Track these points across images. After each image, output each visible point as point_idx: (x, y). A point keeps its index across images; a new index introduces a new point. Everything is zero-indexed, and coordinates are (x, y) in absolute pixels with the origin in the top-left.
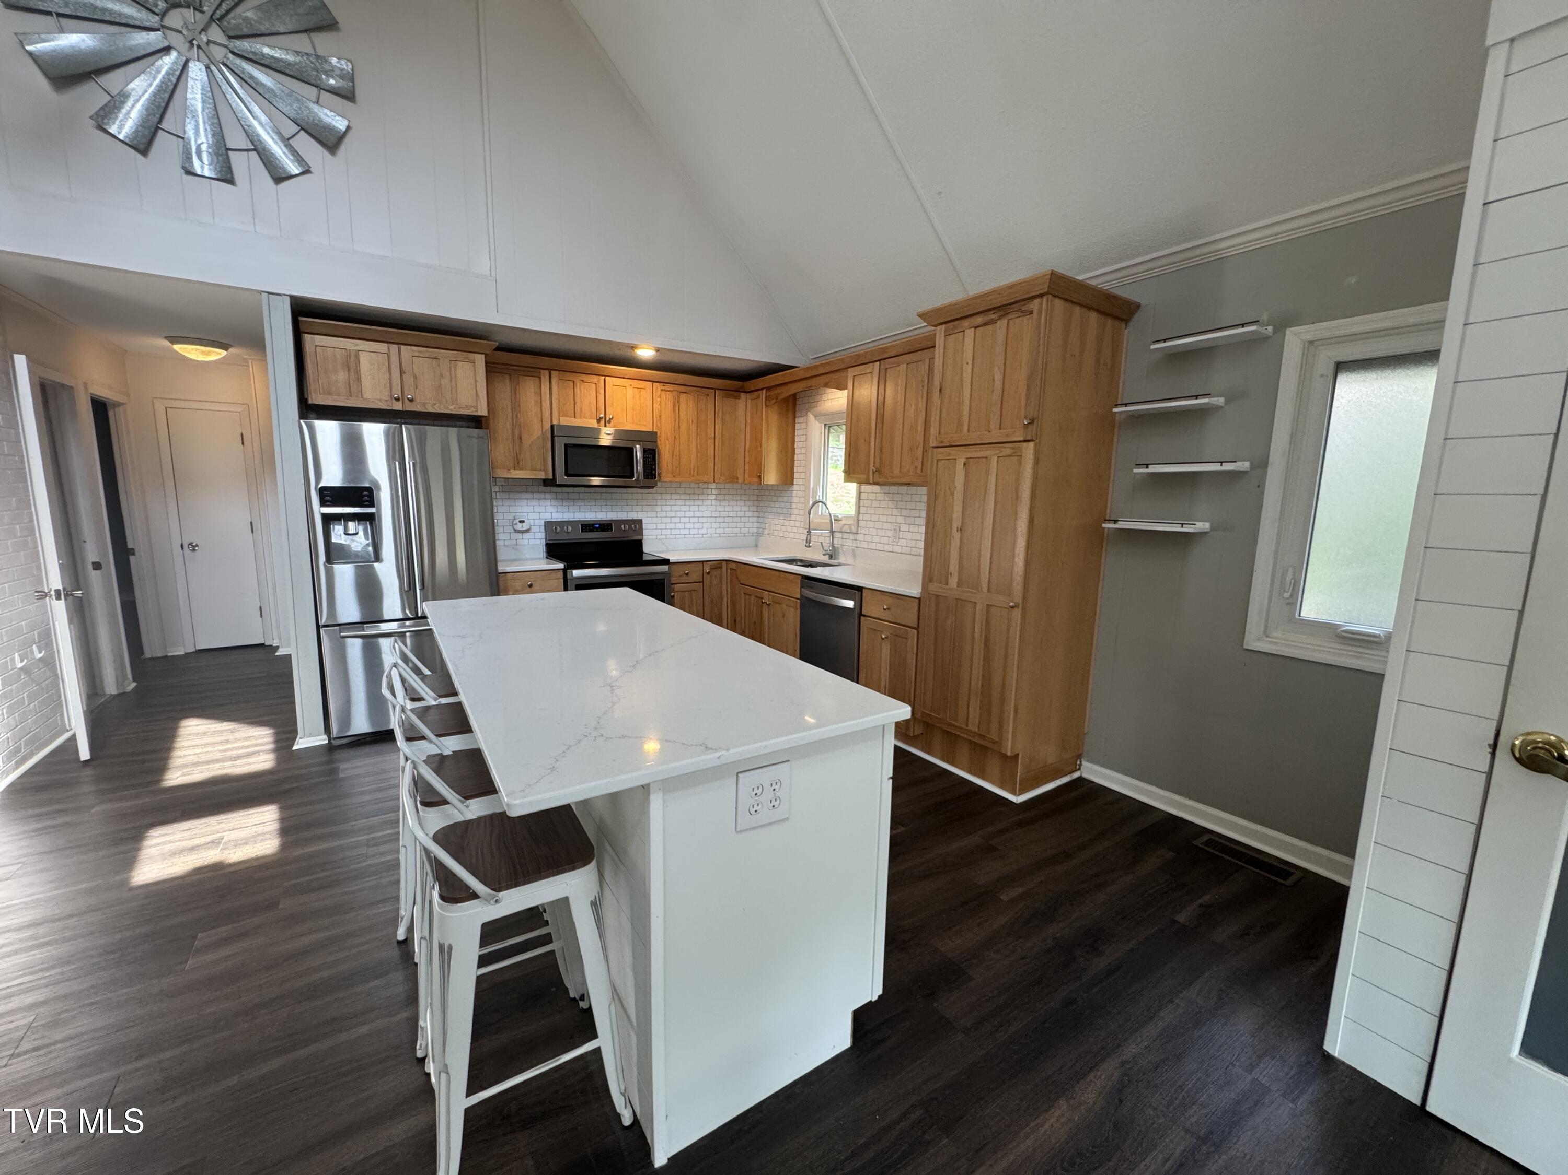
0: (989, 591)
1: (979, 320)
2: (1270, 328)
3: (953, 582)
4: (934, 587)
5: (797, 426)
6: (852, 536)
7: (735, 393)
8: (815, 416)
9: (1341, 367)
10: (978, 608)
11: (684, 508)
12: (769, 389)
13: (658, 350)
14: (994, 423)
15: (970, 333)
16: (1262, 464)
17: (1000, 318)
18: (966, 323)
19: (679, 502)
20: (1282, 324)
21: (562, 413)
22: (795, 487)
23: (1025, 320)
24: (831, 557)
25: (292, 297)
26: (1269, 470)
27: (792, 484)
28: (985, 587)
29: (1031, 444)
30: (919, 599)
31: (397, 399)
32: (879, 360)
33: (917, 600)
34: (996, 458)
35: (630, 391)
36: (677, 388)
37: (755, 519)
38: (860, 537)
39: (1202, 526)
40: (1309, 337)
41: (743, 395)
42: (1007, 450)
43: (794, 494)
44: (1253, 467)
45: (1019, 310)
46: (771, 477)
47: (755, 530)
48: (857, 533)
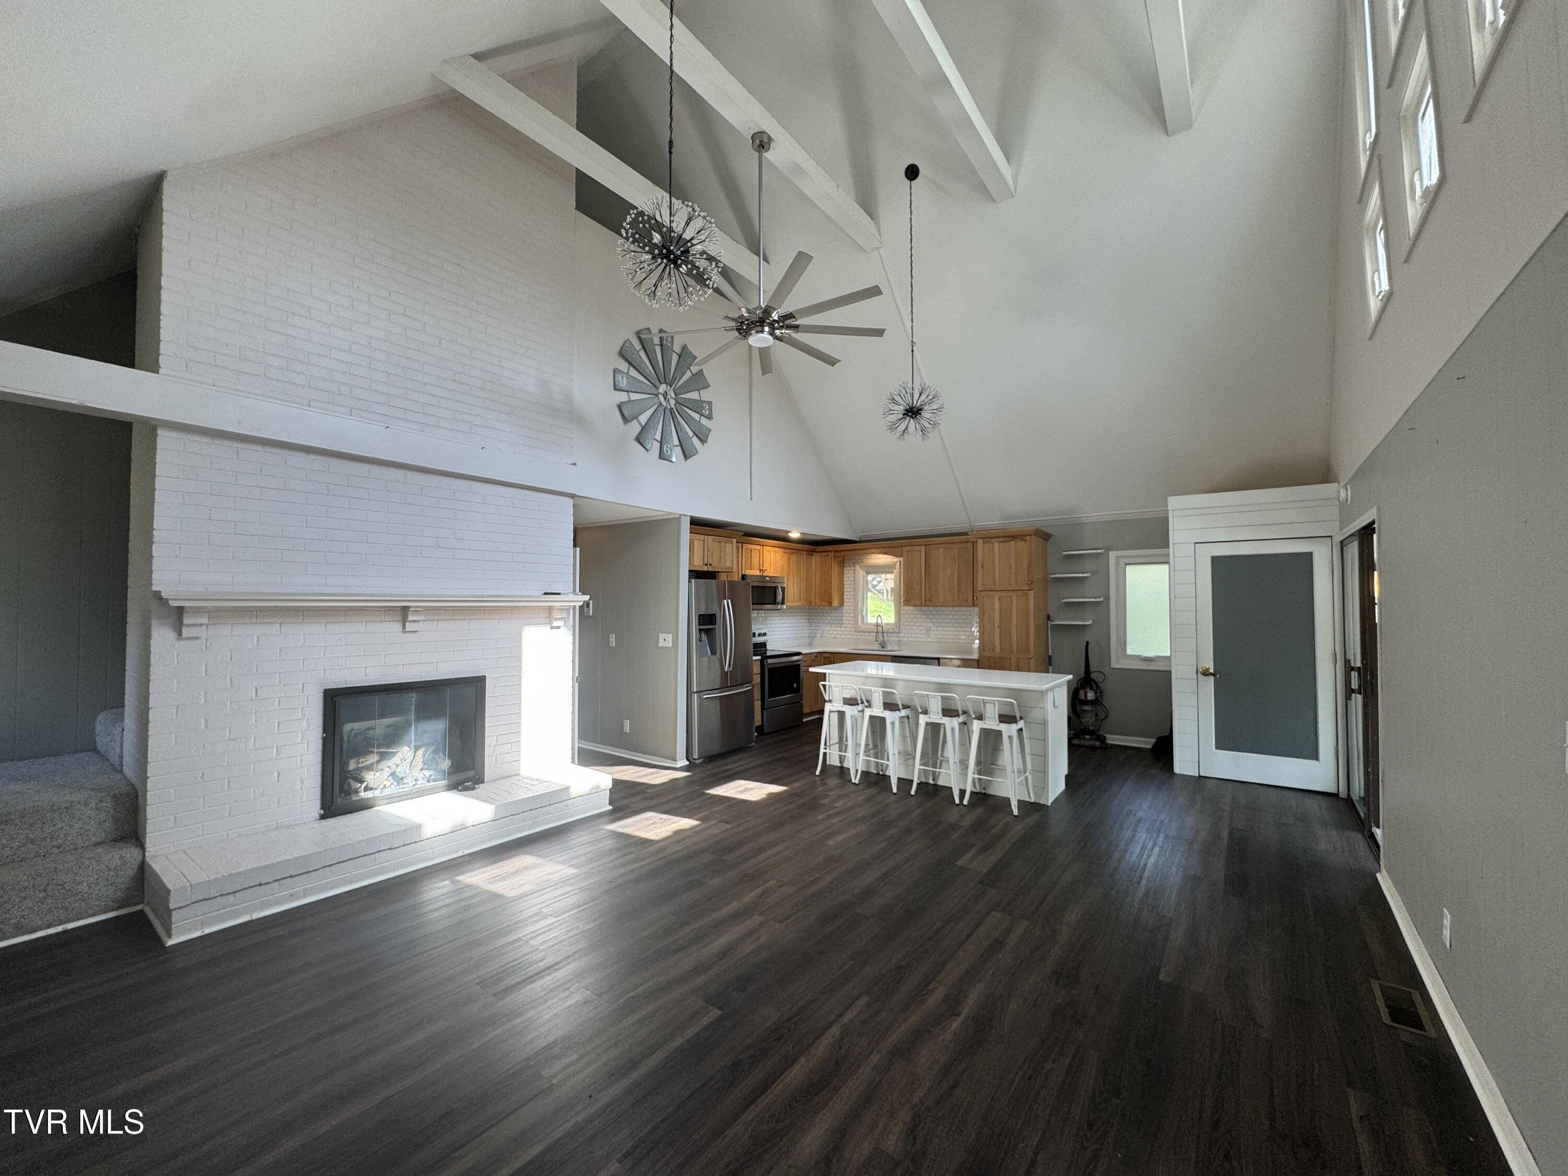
0: (1017, 652)
1: (1001, 539)
2: (1103, 550)
3: (997, 650)
4: (986, 654)
5: (845, 572)
6: (895, 635)
7: (811, 553)
8: (861, 567)
9: (1126, 564)
10: (1013, 660)
11: (779, 622)
12: (835, 551)
13: (801, 533)
14: (1013, 581)
15: (996, 545)
16: (1107, 598)
17: (1012, 540)
18: (993, 540)
19: (777, 618)
20: (1108, 549)
21: (746, 568)
22: (845, 608)
23: (1024, 543)
24: (883, 647)
25: (691, 516)
26: (1111, 600)
27: (843, 605)
28: (1015, 652)
29: (1032, 592)
30: (978, 661)
31: (706, 565)
32: (925, 545)
33: (976, 662)
34: (1015, 597)
35: (772, 553)
36: (792, 551)
37: (807, 628)
38: (900, 635)
39: (1090, 622)
40: (1117, 555)
41: (815, 553)
42: (1021, 593)
43: (845, 611)
44: (1105, 599)
45: (1021, 539)
46: (835, 603)
47: (807, 635)
48: (899, 633)
